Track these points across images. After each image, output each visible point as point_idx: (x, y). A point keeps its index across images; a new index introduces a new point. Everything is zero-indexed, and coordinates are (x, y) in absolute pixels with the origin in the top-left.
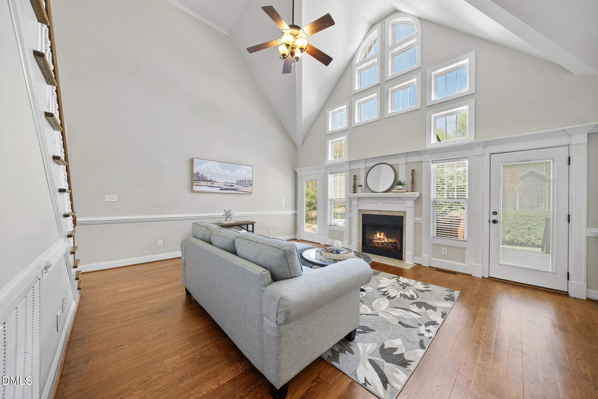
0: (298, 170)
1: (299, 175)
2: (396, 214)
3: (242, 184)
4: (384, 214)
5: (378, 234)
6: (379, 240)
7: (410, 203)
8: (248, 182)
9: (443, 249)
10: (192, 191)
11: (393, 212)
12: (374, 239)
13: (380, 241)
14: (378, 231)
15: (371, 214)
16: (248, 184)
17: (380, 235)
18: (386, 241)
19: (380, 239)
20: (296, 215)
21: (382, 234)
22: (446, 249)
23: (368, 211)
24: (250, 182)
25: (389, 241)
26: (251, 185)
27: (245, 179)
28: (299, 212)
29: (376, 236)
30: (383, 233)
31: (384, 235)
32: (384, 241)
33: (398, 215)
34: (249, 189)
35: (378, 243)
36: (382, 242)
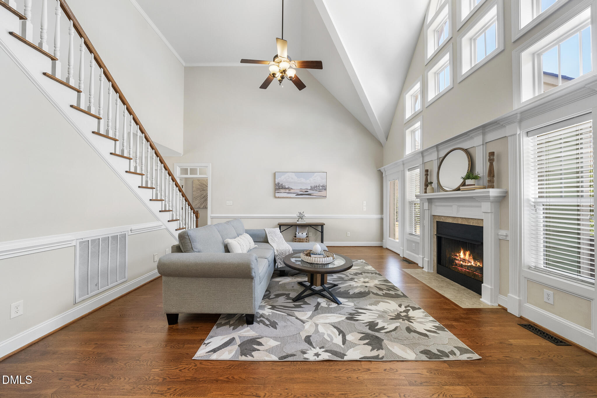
0: (382, 169)
1: (384, 175)
2: (473, 223)
3: (316, 189)
4: (460, 222)
5: (462, 252)
6: (463, 262)
7: (487, 206)
8: (322, 187)
9: (546, 291)
10: (276, 197)
11: (471, 220)
12: (457, 260)
13: (464, 264)
14: (462, 248)
15: (445, 221)
16: (322, 189)
17: (465, 254)
18: (472, 264)
19: (464, 260)
20: (382, 219)
21: (468, 253)
22: (551, 292)
23: (442, 218)
24: (324, 186)
25: (476, 265)
26: (325, 189)
27: (319, 185)
28: (384, 216)
29: (460, 255)
30: (469, 251)
31: (470, 255)
32: (469, 264)
33: (476, 225)
34: (323, 193)
35: (462, 266)
36: (467, 264)
